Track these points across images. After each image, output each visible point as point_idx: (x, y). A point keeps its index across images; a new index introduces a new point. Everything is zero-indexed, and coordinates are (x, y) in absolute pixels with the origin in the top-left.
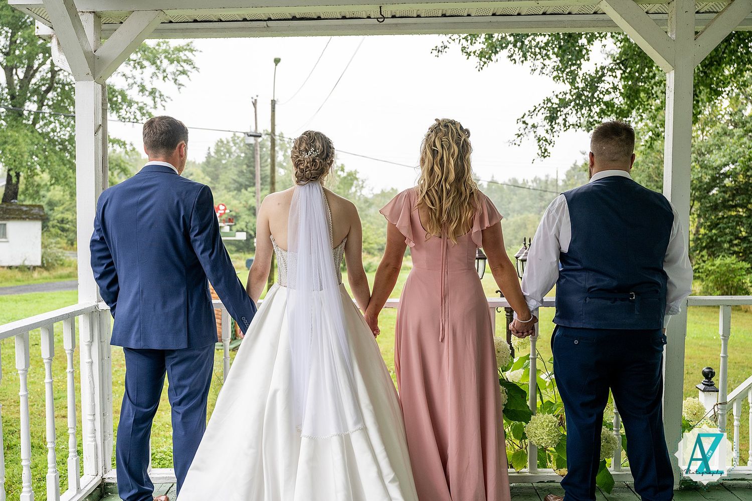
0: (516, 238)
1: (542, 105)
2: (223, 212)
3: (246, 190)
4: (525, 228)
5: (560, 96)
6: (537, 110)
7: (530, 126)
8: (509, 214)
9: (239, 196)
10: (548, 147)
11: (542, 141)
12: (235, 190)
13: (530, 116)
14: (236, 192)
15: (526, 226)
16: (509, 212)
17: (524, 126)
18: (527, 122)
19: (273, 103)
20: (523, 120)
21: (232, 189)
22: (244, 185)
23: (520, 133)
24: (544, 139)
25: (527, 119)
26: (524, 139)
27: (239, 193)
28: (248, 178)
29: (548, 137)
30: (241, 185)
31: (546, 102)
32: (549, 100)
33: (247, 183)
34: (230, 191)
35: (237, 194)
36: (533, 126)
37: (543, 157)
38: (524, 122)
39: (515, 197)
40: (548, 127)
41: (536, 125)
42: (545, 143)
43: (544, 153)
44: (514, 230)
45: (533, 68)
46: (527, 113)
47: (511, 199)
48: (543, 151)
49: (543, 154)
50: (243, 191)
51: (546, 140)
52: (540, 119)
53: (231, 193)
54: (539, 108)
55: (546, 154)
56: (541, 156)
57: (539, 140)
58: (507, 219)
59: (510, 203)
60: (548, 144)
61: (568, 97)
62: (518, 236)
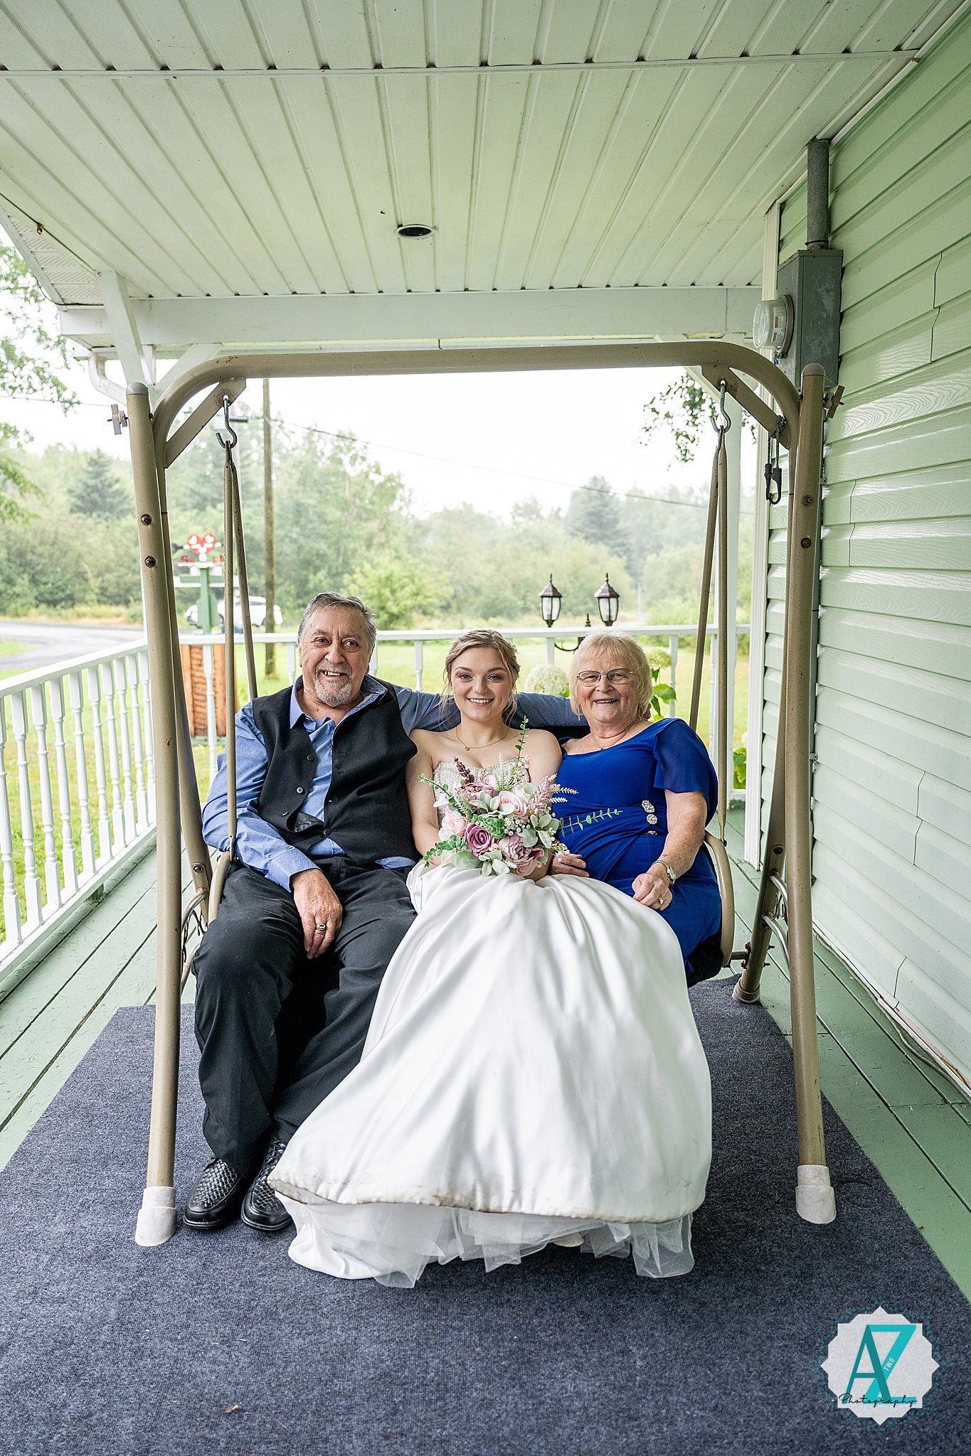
0: (672, 587)
1: (680, 384)
2: (211, 546)
3: (214, 507)
4: (688, 570)
6: (672, 391)
7: (662, 415)
8: (661, 547)
9: (203, 517)
10: (690, 446)
11: (681, 437)
12: (194, 507)
13: (662, 401)
14: (196, 511)
15: (688, 565)
16: (662, 543)
17: (654, 413)
20: (652, 406)
21: (189, 505)
22: (210, 498)
24: (684, 434)
25: (656, 405)
27: (203, 513)
28: (217, 487)
29: (691, 431)
30: (205, 499)
31: (685, 380)
33: (216, 496)
34: (185, 510)
35: (197, 514)
36: (667, 415)
37: (683, 462)
38: (654, 410)
39: (672, 517)
41: (670, 414)
42: (685, 440)
43: (685, 455)
44: (669, 573)
46: (658, 397)
47: (667, 519)
48: (684, 453)
49: (683, 457)
50: (209, 508)
51: (687, 436)
52: (675, 405)
53: (188, 513)
54: (675, 388)
55: (688, 456)
56: (680, 459)
57: (678, 435)
58: (658, 555)
59: (664, 526)
60: (690, 442)
62: (675, 584)
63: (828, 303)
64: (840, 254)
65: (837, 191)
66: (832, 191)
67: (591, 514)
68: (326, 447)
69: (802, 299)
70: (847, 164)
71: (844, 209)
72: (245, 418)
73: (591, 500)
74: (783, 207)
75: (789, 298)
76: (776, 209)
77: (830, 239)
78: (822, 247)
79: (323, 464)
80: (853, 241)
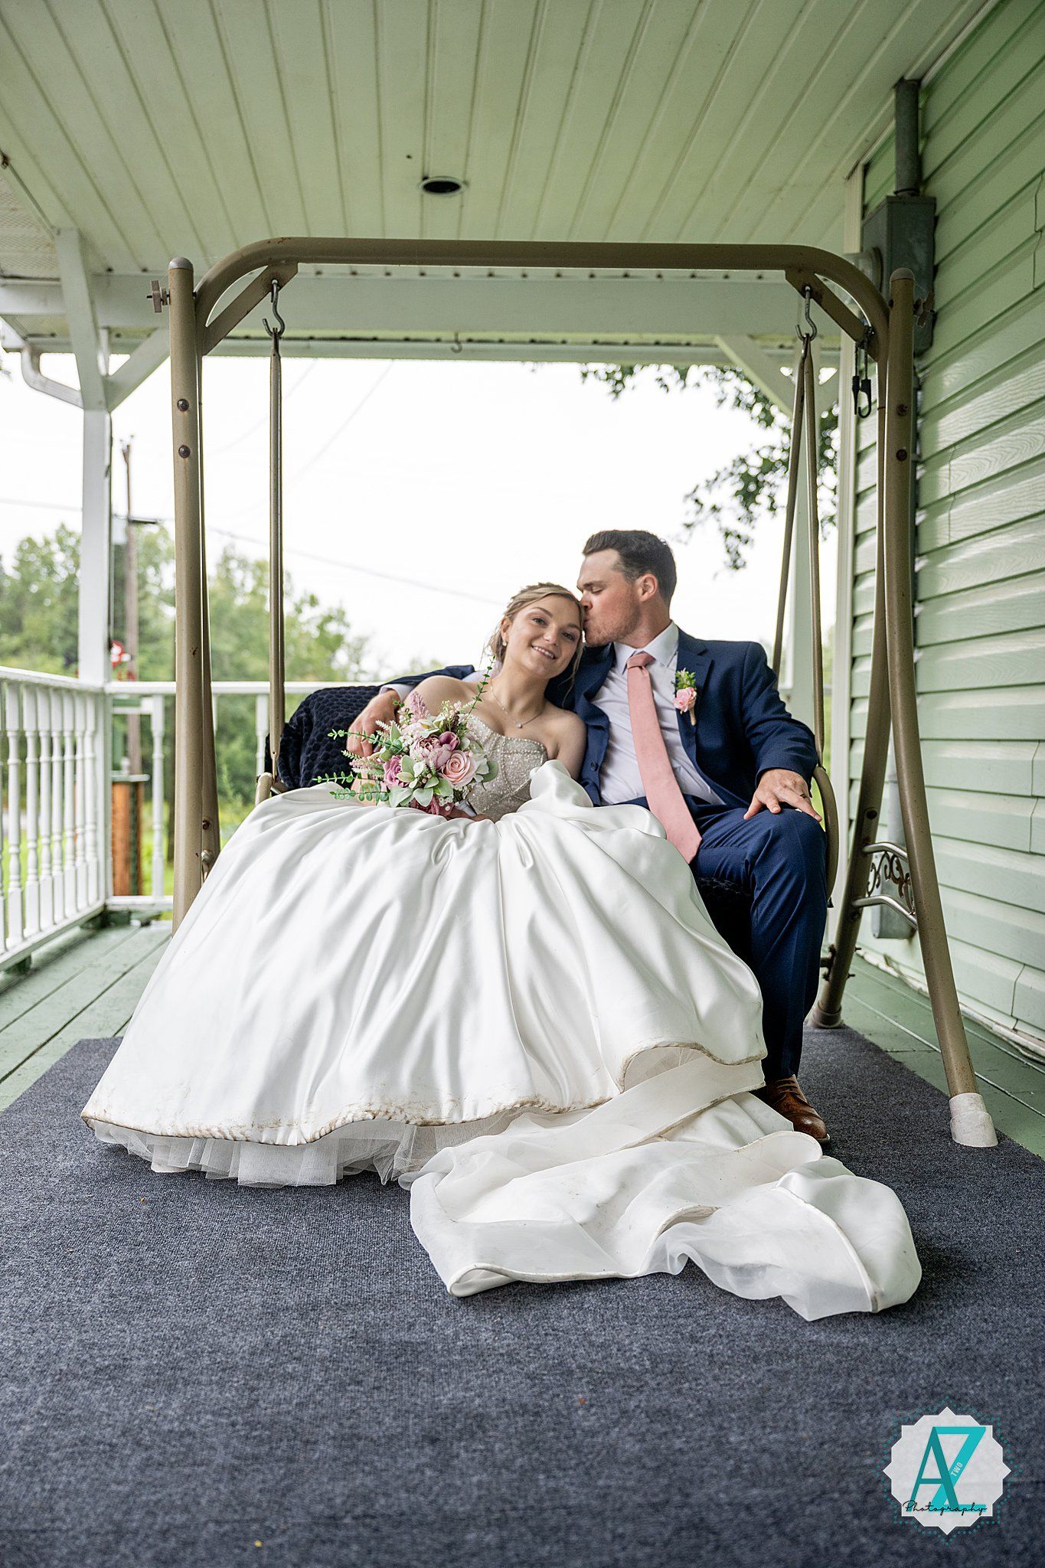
1: (730, 469)
5: (765, 453)
6: (720, 479)
7: (707, 507)
10: (743, 549)
11: (730, 539)
13: (708, 491)
17: (697, 507)
18: (700, 501)
20: (695, 497)
23: (689, 522)
24: (735, 533)
25: (702, 495)
26: (697, 530)
29: (743, 529)
31: (737, 464)
32: (743, 461)
36: (714, 509)
37: (734, 571)
40: (742, 511)
41: (718, 506)
42: (737, 540)
43: (735, 560)
46: (703, 484)
48: (734, 557)
49: (734, 563)
52: (726, 493)
54: (724, 475)
55: (740, 562)
56: (728, 565)
57: (727, 534)
60: (742, 544)
61: (778, 455)
63: (921, 255)
64: (933, 202)
65: (928, 137)
66: (922, 138)
69: (891, 250)
70: (937, 105)
71: (935, 153)
74: (867, 168)
75: (877, 251)
76: (859, 172)
77: (921, 189)
78: (913, 195)
80: (945, 187)
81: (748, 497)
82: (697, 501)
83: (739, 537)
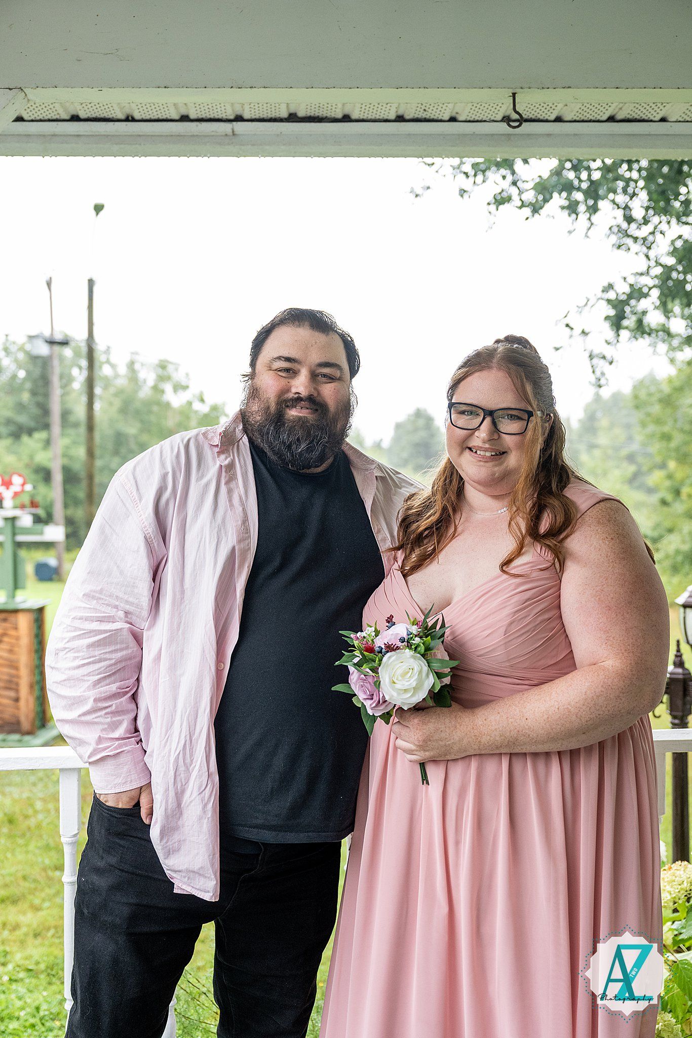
1: (600, 294)
2: (19, 489)
3: (30, 436)
6: (590, 304)
9: (18, 446)
11: (595, 361)
13: (578, 315)
17: (568, 329)
18: (571, 325)
19: (91, 283)
20: (567, 321)
22: (26, 427)
27: (18, 442)
28: (35, 416)
29: (609, 351)
30: (21, 428)
32: (612, 287)
33: (32, 424)
36: (584, 333)
41: (586, 331)
45: (572, 229)
50: (24, 437)
53: (3, 442)
57: (591, 357)
67: (417, 445)
68: (148, 377)
72: (66, 342)
73: (416, 430)
79: (145, 393)
81: (617, 322)
82: (567, 325)
83: (604, 357)
